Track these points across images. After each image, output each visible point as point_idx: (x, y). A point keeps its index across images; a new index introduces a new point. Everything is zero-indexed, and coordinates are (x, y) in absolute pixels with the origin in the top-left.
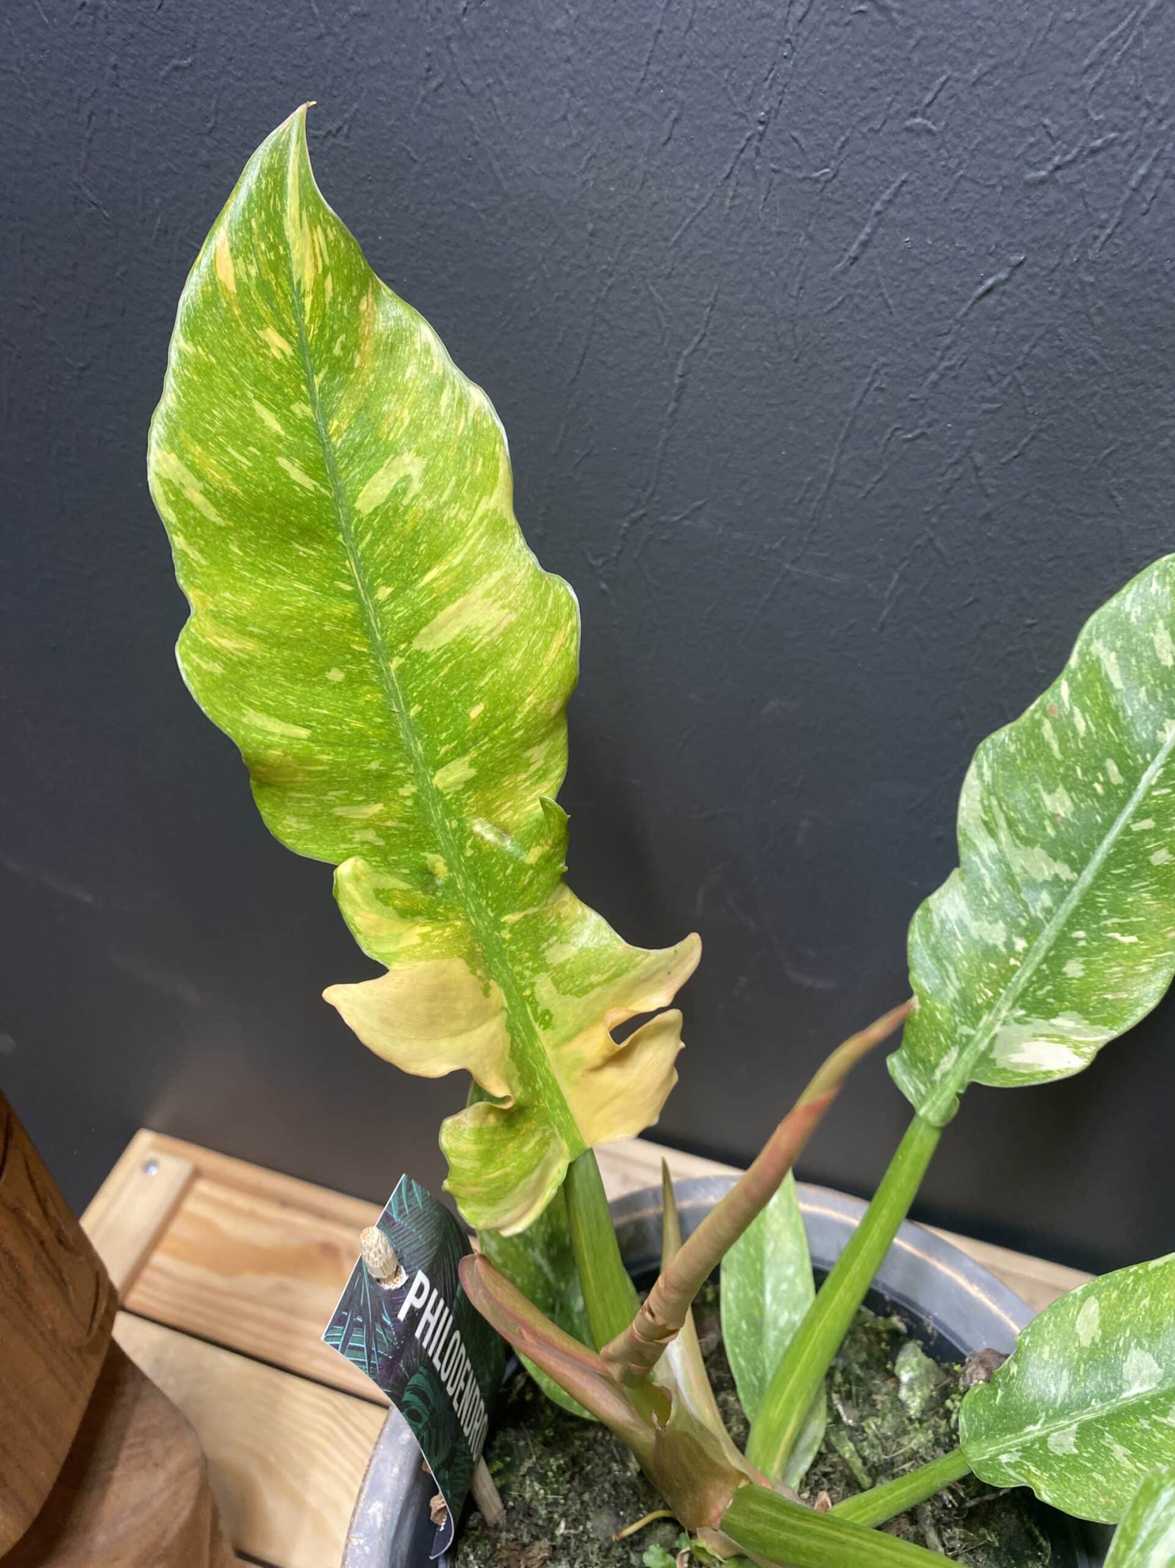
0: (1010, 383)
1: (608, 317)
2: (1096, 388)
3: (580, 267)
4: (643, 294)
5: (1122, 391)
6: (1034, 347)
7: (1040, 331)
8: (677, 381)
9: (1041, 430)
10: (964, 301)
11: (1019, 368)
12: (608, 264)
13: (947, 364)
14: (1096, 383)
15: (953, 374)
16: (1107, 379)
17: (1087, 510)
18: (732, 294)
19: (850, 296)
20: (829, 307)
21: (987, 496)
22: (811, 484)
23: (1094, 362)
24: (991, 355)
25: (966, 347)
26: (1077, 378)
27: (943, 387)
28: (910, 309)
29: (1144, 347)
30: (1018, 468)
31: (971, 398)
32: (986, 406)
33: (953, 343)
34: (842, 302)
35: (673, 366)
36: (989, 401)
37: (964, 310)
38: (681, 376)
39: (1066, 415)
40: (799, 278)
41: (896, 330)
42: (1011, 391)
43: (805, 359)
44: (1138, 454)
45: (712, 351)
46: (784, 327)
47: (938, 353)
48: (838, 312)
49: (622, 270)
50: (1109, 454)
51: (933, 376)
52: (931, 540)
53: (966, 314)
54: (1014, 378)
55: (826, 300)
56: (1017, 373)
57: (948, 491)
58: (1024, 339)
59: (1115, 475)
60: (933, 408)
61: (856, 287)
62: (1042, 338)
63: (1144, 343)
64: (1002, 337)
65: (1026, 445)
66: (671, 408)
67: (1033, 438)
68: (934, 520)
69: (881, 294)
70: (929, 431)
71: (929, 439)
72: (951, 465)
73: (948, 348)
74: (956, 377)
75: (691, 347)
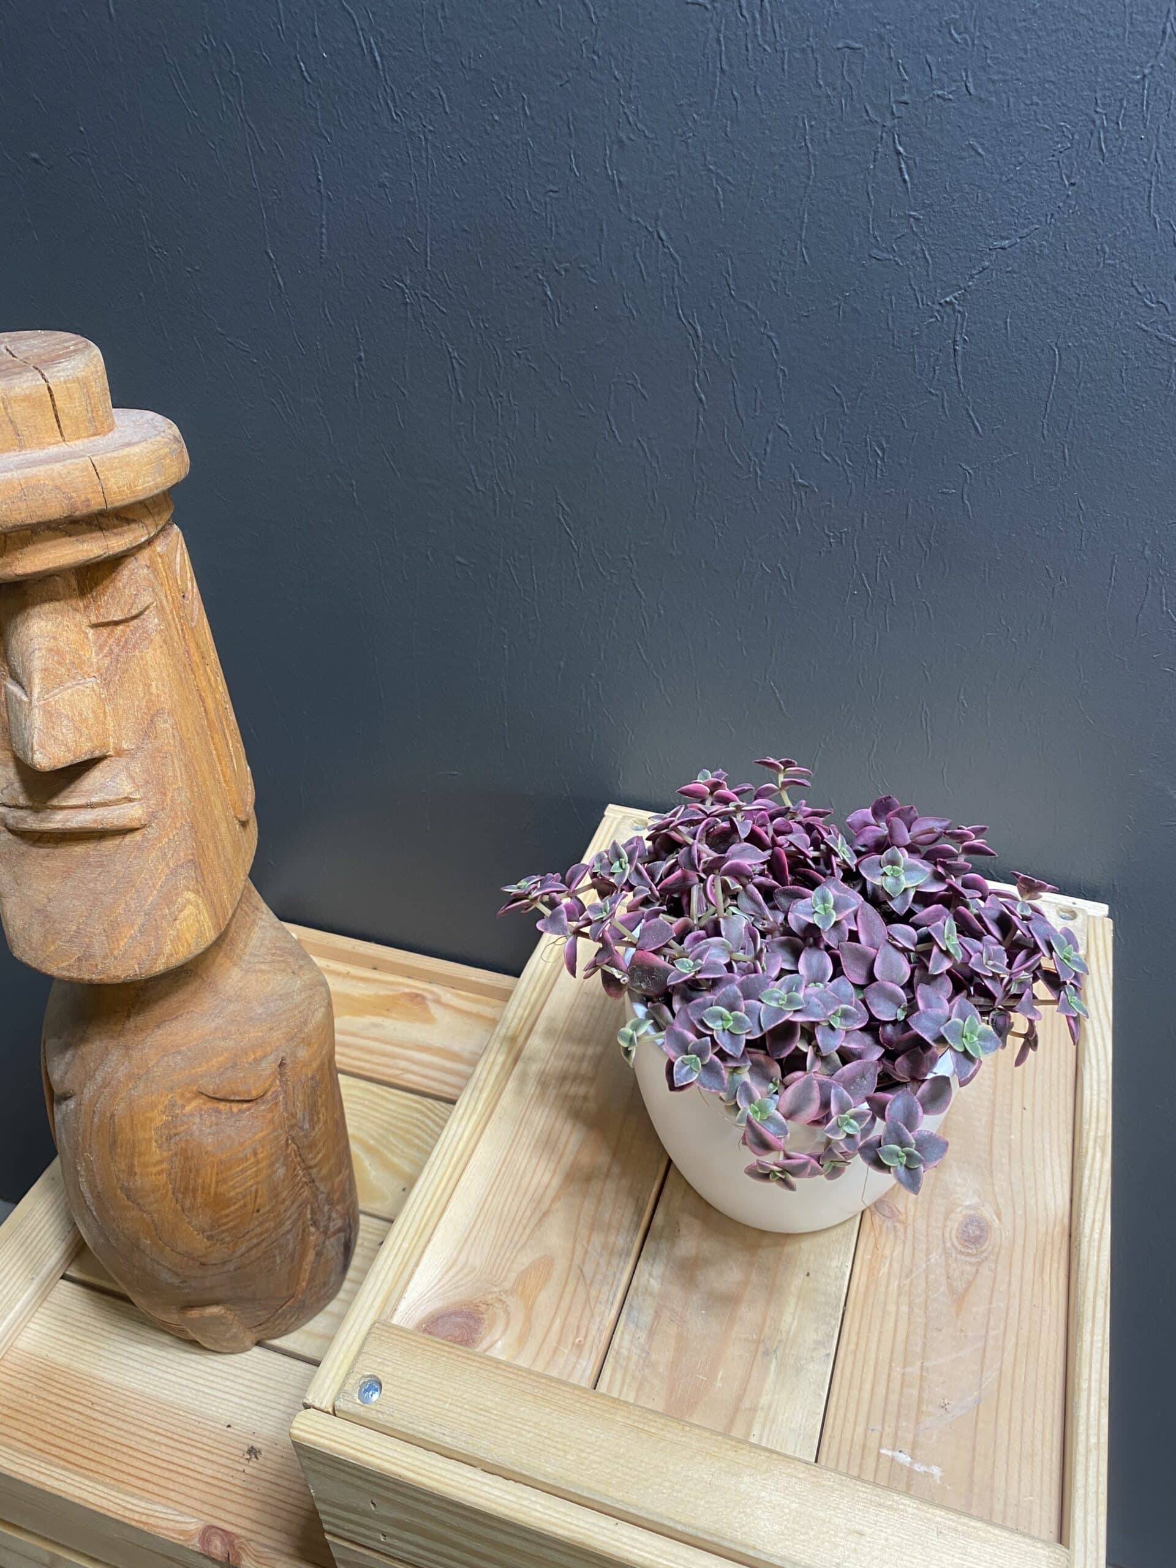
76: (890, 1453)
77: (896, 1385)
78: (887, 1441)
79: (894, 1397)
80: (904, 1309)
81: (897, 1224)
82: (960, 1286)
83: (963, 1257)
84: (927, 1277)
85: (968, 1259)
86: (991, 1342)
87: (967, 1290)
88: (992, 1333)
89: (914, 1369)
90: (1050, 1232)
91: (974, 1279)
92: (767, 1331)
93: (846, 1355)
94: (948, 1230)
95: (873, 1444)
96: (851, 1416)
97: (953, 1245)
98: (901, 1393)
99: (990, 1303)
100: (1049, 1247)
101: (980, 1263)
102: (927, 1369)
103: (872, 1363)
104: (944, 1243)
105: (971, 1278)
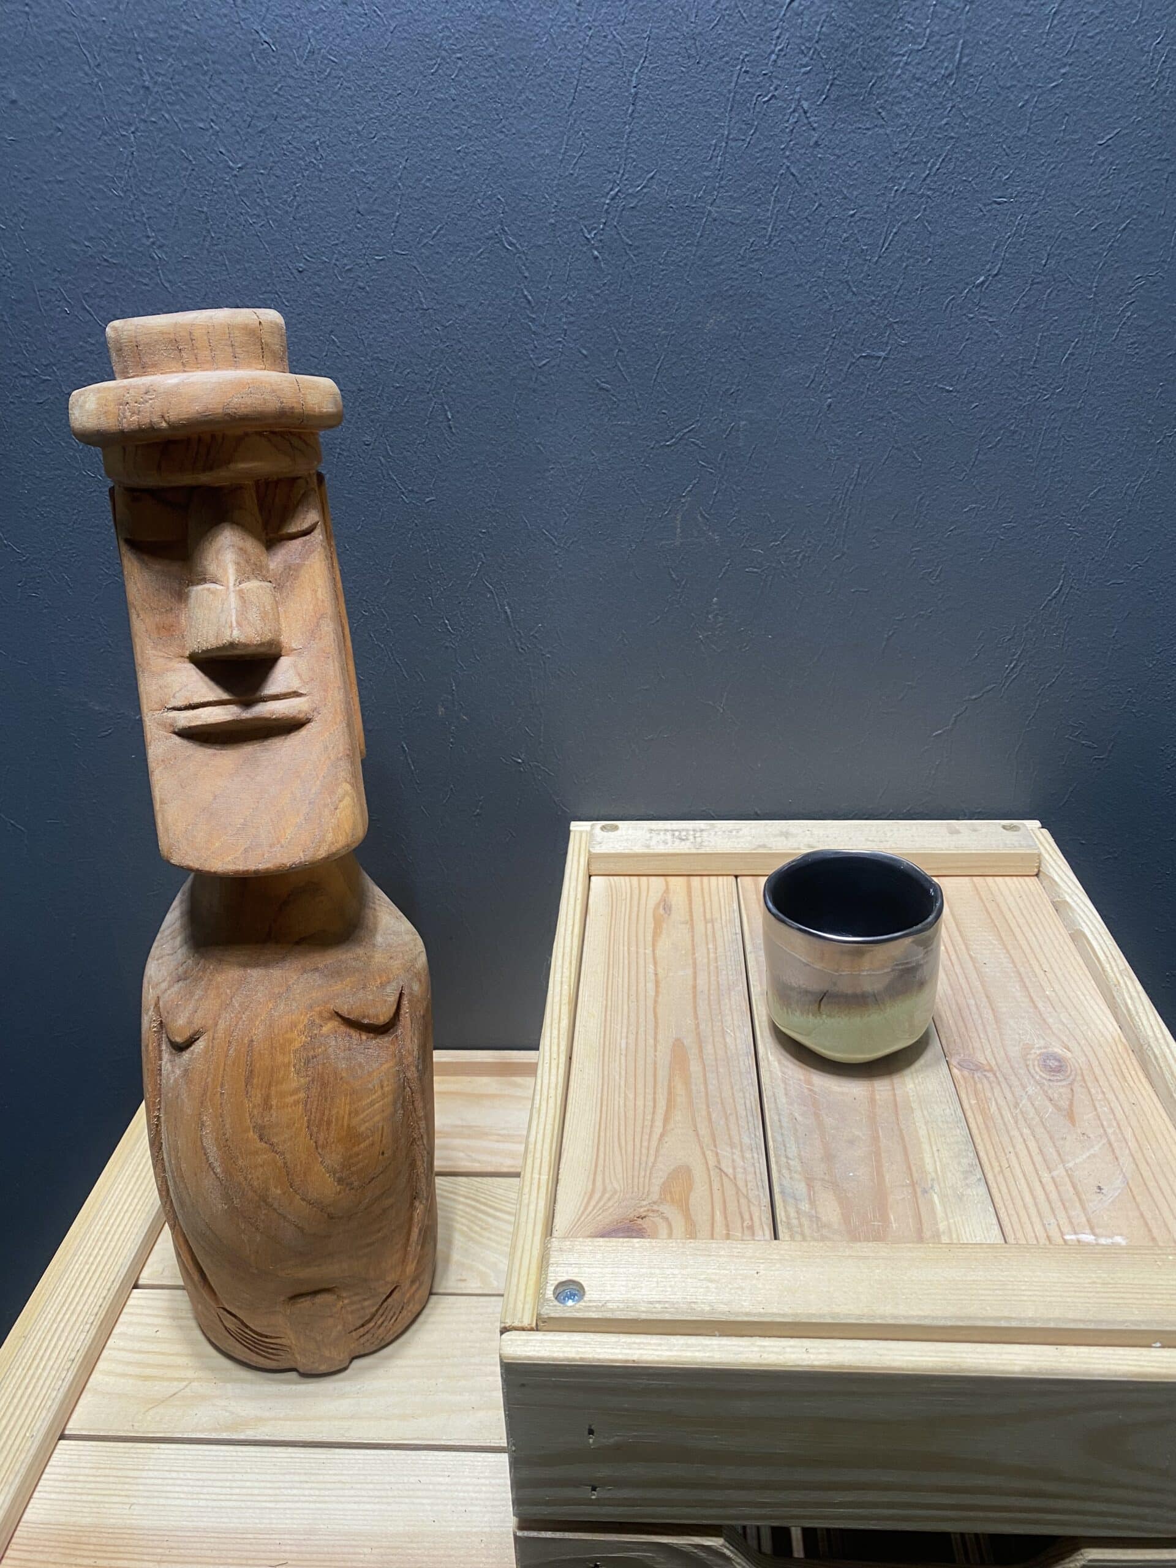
0: (814, 53)
1: (590, 56)
2: (857, 45)
3: (573, 27)
4: (610, 37)
5: (871, 44)
6: (822, 27)
7: (823, 17)
8: (633, 91)
9: (835, 78)
10: (782, 7)
11: (817, 42)
12: (589, 21)
13: (779, 48)
14: (858, 43)
15: (783, 53)
16: (861, 39)
17: (868, 126)
18: (658, 28)
19: (723, 16)
20: (713, 25)
21: (814, 129)
22: (716, 145)
23: (854, 30)
24: (801, 37)
25: (787, 35)
26: (847, 41)
27: (779, 62)
28: (756, 17)
29: (876, 16)
30: (827, 107)
31: (795, 66)
32: (803, 70)
33: (781, 33)
34: (719, 21)
35: (630, 81)
36: (805, 66)
37: (783, 13)
38: (635, 87)
39: (845, 66)
40: (695, 11)
41: (749, 32)
42: (815, 57)
43: (703, 61)
44: (887, 82)
45: (651, 66)
46: (690, 42)
47: (774, 42)
48: (718, 27)
49: (596, 24)
50: (873, 85)
51: (773, 57)
52: (788, 167)
53: (784, 15)
54: (816, 49)
55: (710, 22)
56: (816, 45)
57: (792, 131)
58: (817, 23)
59: (878, 99)
60: (776, 78)
61: (725, 10)
62: (824, 21)
63: (875, 12)
64: (805, 25)
65: (829, 90)
66: (630, 111)
67: (832, 85)
68: (788, 153)
69: (739, 11)
70: (776, 94)
71: (776, 99)
72: (791, 113)
73: (778, 38)
74: (785, 55)
75: (639, 67)
76: (1073, 1237)
77: (1051, 1187)
78: (1066, 1228)
79: (1054, 1196)
80: (1026, 1131)
81: (986, 1073)
82: (1064, 1104)
83: (1056, 1084)
84: (1033, 1105)
85: (1059, 1084)
86: (1112, 1138)
87: (1071, 1105)
88: (1110, 1131)
89: (1060, 1172)
90: (1116, 1051)
91: (1073, 1096)
92: (915, 1175)
93: (995, 1176)
94: (1031, 1066)
95: (1054, 1233)
96: (1025, 1219)
97: (1040, 1076)
98: (1059, 1192)
99: (1096, 1109)
100: (1121, 1061)
101: (1071, 1084)
102: (1071, 1169)
103: (1021, 1176)
104: (1033, 1077)
105: (1070, 1096)
